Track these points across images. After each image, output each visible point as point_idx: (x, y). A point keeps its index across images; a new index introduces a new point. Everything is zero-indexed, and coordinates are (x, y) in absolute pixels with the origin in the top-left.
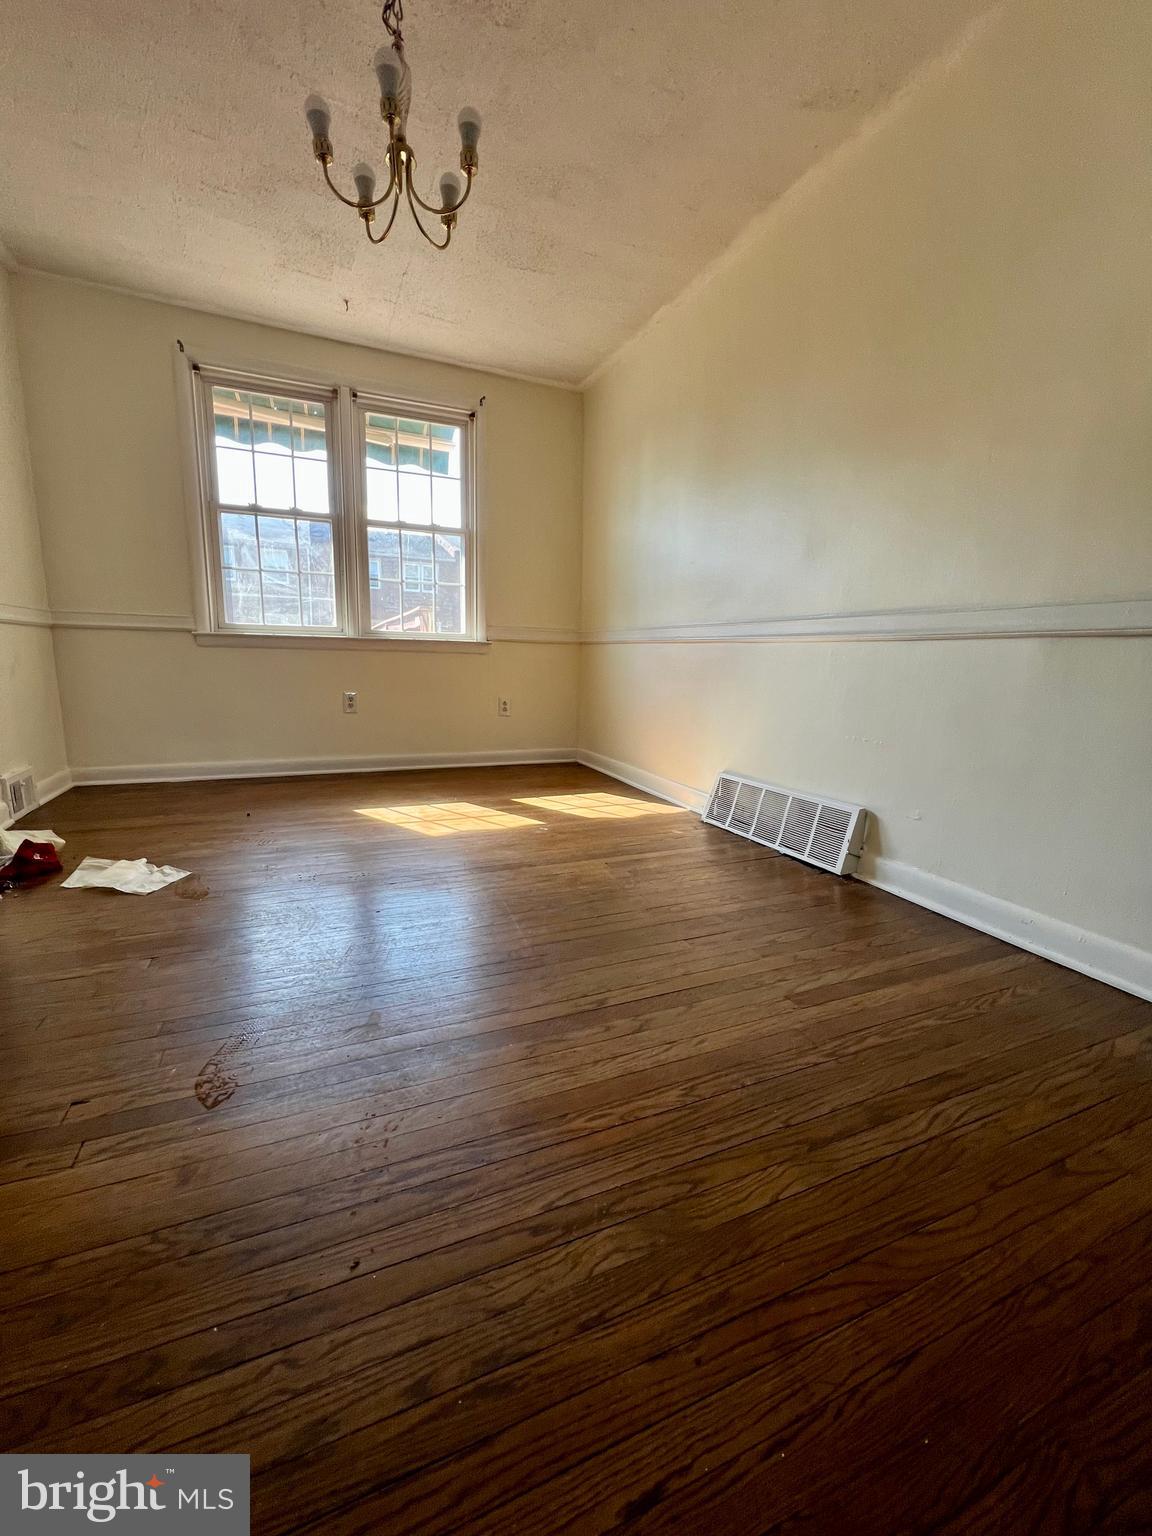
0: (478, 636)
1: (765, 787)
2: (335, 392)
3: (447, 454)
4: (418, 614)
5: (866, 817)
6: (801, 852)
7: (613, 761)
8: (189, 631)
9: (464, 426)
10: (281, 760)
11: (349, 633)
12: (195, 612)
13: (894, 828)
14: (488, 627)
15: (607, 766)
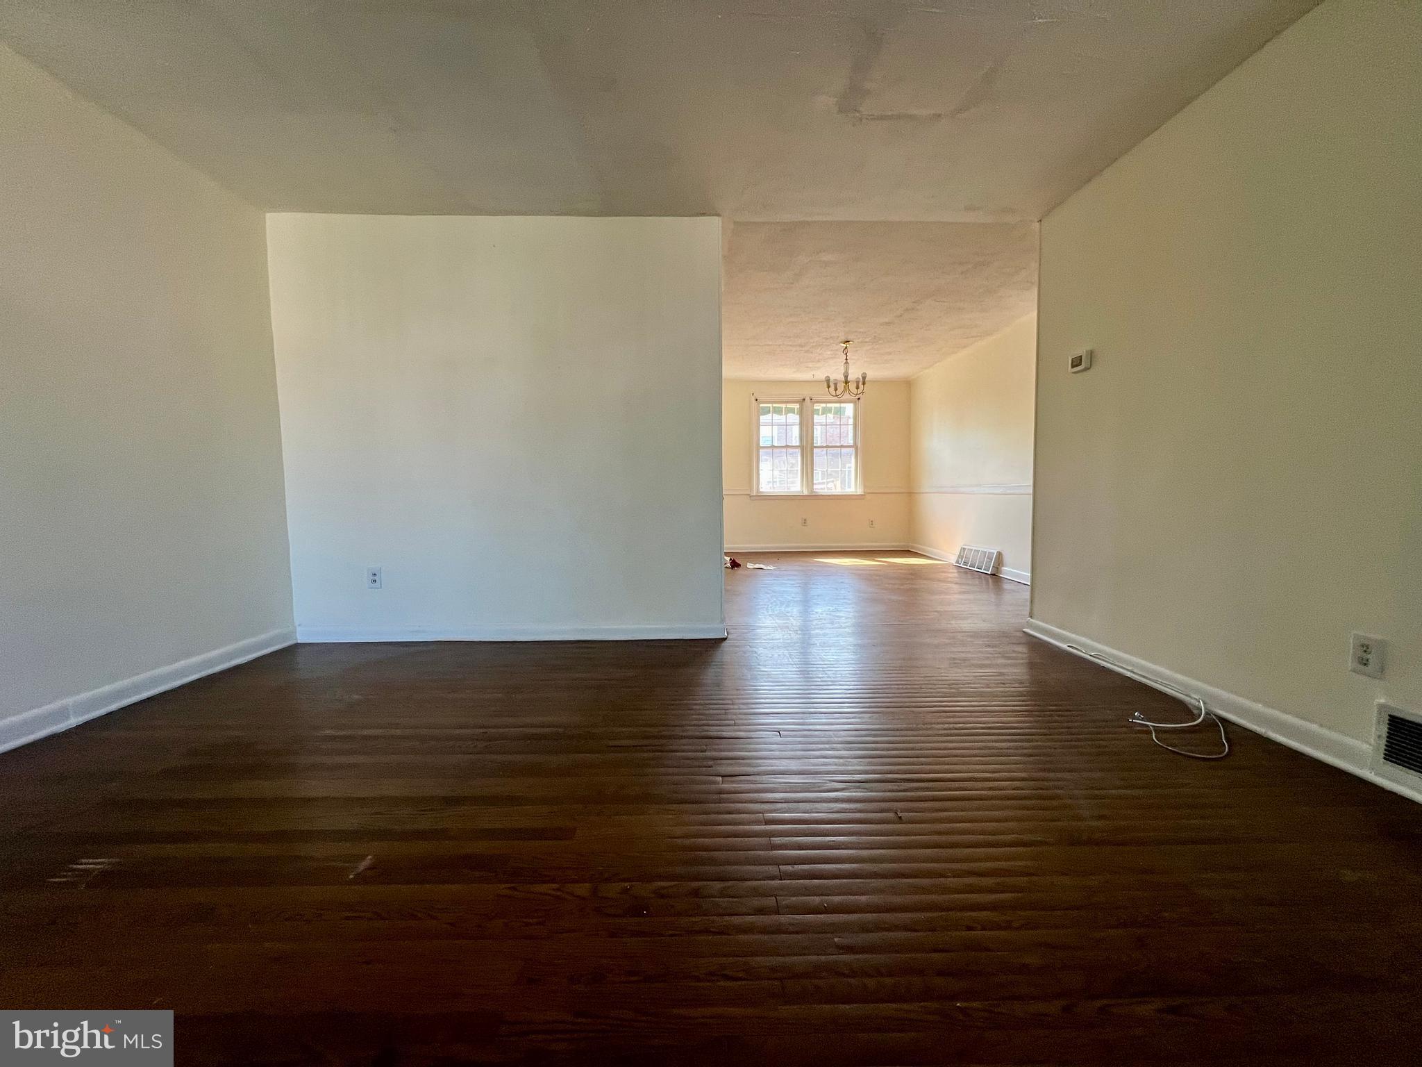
0: (860, 491)
1: (974, 548)
2: (804, 399)
3: (845, 408)
4: (833, 481)
5: (999, 554)
6: (981, 569)
7: (921, 547)
8: (748, 495)
9: (855, 403)
10: (777, 545)
11: (806, 493)
12: (751, 489)
13: (1007, 558)
14: (865, 486)
15: (919, 550)
